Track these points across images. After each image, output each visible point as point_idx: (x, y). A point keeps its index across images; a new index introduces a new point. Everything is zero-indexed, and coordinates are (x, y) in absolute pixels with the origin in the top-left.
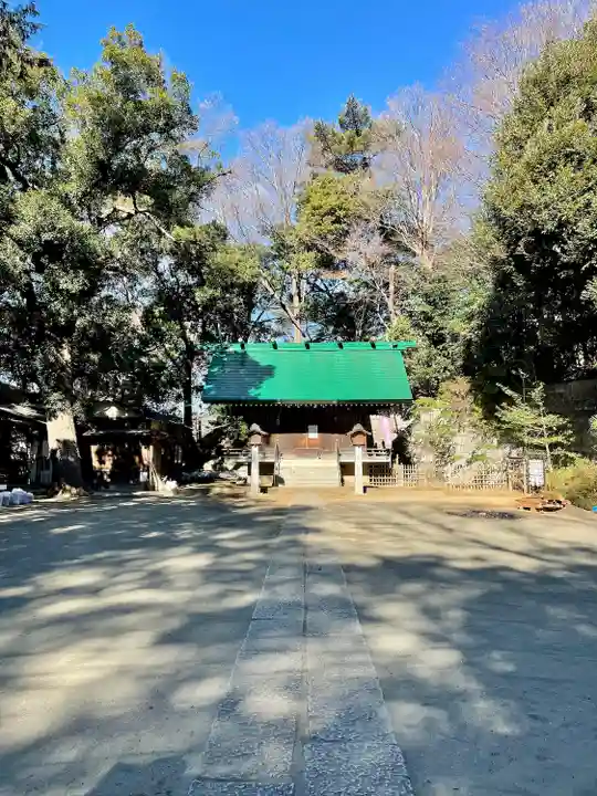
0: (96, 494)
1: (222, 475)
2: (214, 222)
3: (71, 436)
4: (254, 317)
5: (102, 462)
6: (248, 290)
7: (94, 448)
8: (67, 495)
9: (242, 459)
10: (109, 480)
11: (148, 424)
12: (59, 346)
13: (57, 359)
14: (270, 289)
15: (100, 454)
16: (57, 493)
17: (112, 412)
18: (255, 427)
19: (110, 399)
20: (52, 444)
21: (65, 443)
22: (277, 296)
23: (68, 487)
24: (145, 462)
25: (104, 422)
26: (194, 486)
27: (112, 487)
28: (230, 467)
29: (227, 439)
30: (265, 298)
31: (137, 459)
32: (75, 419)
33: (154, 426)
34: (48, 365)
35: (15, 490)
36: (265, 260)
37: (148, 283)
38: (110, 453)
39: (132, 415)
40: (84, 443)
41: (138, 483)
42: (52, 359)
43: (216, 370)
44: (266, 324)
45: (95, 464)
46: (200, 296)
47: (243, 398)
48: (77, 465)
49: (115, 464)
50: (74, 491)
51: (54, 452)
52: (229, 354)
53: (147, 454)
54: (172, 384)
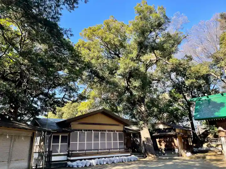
0: (160, 157)
1: (212, 149)
2: (186, 55)
3: (148, 136)
4: (211, 88)
5: (161, 145)
6: (206, 78)
7: (157, 140)
8: (150, 158)
9: (219, 143)
10: (164, 152)
11: (175, 130)
12: (140, 106)
13: (140, 110)
14: (216, 76)
15: (160, 142)
16: (147, 157)
17: (161, 127)
18: (220, 128)
19: (159, 122)
20: (143, 139)
21: (147, 139)
22: (219, 77)
23: (150, 155)
24: (176, 145)
25: (159, 130)
26: (199, 155)
27: (166, 155)
28: (214, 146)
29: (211, 134)
30: (215, 80)
31: (173, 144)
32: (149, 130)
33: (177, 131)
34: (138, 112)
35: (132, 155)
36: (211, 66)
37: (169, 83)
38: (163, 142)
39: (169, 127)
40: (153, 138)
41: (175, 153)
42: (139, 111)
43: (198, 107)
44: (217, 89)
45: (159, 146)
46: (187, 83)
47: (212, 117)
48: (152, 146)
49: (166, 146)
50: (153, 156)
51: (144, 142)
52: (202, 101)
53: (176, 142)
54: (182, 115)
